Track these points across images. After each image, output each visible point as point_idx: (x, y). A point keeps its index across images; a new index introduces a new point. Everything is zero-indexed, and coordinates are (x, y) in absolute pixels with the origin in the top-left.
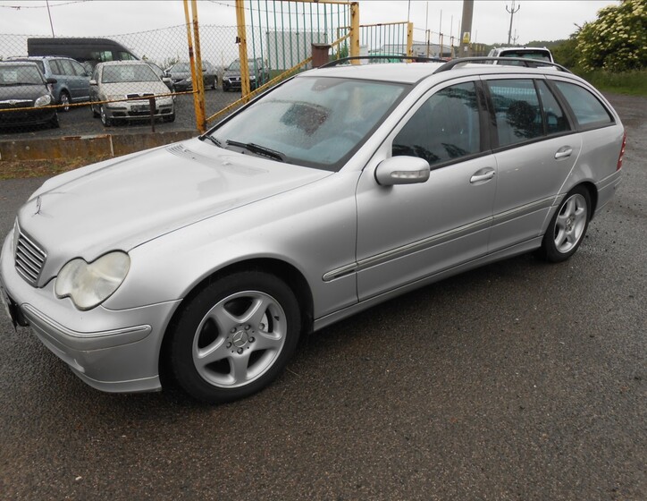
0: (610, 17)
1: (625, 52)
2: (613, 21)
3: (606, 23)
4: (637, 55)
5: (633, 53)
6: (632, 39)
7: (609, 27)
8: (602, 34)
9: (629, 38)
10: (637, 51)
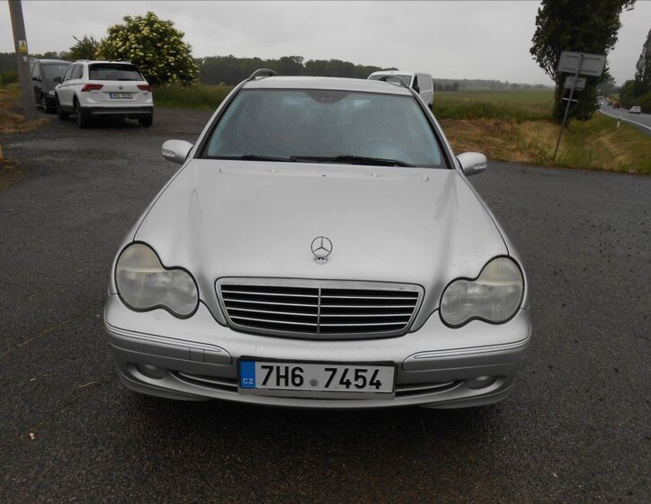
0: (122, 35)
1: (144, 68)
2: (125, 39)
3: (121, 41)
4: (156, 71)
5: (152, 70)
6: (149, 57)
7: (124, 44)
8: (120, 50)
9: (145, 56)
10: (155, 69)
